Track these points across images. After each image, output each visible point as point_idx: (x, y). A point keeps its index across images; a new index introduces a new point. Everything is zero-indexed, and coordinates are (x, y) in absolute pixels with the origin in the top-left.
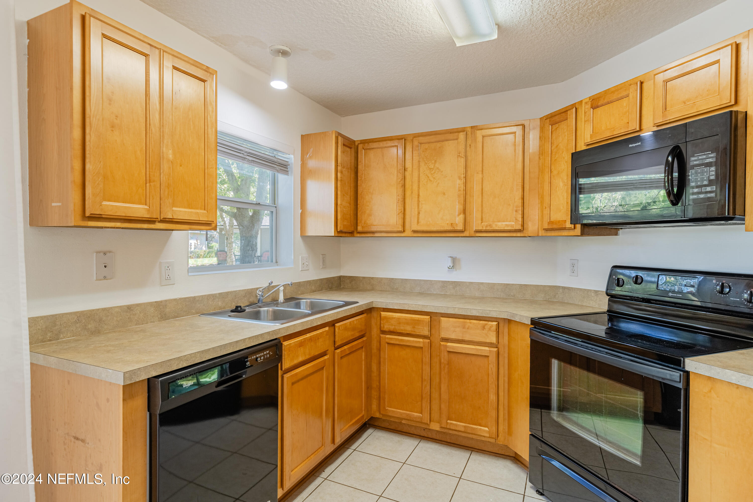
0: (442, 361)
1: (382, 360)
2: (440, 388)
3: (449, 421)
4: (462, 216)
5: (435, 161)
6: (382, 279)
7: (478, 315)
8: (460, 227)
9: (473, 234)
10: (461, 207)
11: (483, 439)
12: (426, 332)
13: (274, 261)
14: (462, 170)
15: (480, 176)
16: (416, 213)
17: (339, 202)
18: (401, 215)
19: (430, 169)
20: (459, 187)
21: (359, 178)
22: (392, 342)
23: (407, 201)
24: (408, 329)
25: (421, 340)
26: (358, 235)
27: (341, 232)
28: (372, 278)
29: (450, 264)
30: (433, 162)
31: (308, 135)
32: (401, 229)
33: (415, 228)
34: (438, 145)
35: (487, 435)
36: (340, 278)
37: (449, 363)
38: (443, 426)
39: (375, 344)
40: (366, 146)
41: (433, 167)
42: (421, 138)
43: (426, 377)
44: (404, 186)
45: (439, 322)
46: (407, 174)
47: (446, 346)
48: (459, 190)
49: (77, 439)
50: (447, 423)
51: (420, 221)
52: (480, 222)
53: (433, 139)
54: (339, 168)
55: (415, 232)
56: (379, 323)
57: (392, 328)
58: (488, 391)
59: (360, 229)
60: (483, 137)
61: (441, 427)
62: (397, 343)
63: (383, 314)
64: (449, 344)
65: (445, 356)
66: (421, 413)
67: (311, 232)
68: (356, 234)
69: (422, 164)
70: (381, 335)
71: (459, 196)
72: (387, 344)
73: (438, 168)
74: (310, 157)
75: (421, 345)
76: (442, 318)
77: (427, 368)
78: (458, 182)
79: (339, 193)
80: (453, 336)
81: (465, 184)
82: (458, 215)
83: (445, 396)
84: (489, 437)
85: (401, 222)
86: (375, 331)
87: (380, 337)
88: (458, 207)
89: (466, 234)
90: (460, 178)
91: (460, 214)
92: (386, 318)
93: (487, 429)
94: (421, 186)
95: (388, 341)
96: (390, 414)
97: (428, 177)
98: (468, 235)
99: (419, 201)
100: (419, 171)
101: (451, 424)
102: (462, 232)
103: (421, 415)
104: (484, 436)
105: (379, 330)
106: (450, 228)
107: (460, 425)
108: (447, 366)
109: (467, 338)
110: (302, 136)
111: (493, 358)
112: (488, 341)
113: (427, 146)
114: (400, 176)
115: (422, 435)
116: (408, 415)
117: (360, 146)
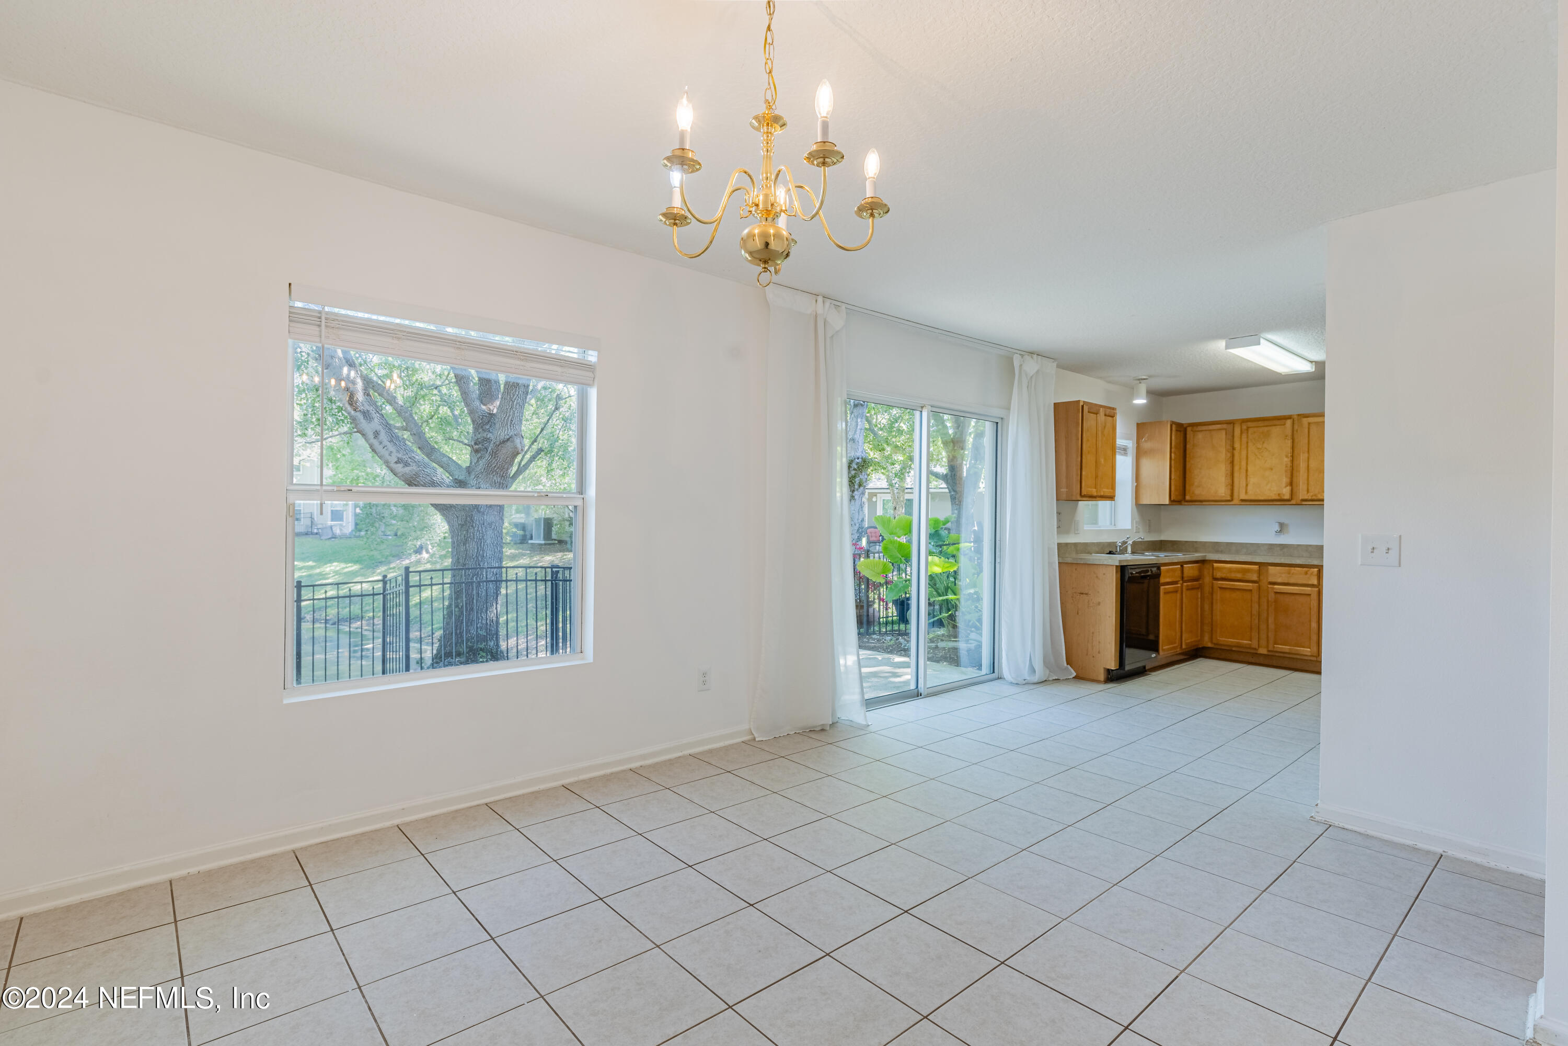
0: (1270, 599)
1: (1214, 601)
2: (1268, 621)
3: (1275, 646)
4: (1289, 488)
5: (1263, 442)
6: (1206, 543)
7: (1301, 563)
8: (1287, 497)
9: (1299, 502)
10: (1288, 480)
11: (1306, 658)
12: (1255, 578)
13: (1113, 524)
14: (1289, 450)
15: (1306, 455)
16: (1245, 485)
17: (1173, 477)
18: (1230, 487)
19: (1258, 448)
20: (1286, 464)
21: (1188, 456)
22: (1223, 586)
23: (1236, 475)
24: (1239, 576)
25: (1251, 584)
26: (1186, 503)
27: (1174, 501)
28: (1196, 542)
29: (1277, 528)
30: (1261, 443)
31: (1143, 423)
32: (1229, 498)
33: (1243, 497)
34: (1266, 429)
35: (1309, 654)
36: (1161, 541)
37: (1276, 601)
38: (1270, 649)
39: (1207, 589)
40: (1195, 428)
41: (1261, 447)
42: (1249, 423)
43: (1255, 611)
44: (1232, 463)
45: (1267, 570)
46: (1236, 453)
47: (1273, 588)
48: (1286, 467)
49: (1082, 594)
50: (1274, 647)
51: (1248, 491)
52: (1306, 492)
53: (1261, 424)
54: (1173, 450)
55: (1242, 500)
56: (1211, 573)
57: (1224, 576)
58: (1310, 621)
59: (1188, 498)
60: (1309, 424)
61: (1269, 651)
62: (1229, 587)
63: (1215, 565)
64: (1276, 586)
65: (1272, 596)
66: (1251, 641)
67: (1146, 500)
68: (1183, 503)
69: (1250, 444)
70: (1214, 582)
71: (1286, 471)
72: (1219, 589)
73: (1265, 448)
74: (1146, 441)
75: (1251, 588)
76: (1270, 567)
77: (1256, 606)
78: (1286, 459)
79: (1173, 469)
80: (1279, 580)
81: (1292, 461)
82: (1285, 487)
83: (1272, 626)
84: (1311, 656)
85: (1229, 492)
86: (1207, 579)
87: (1213, 583)
88: (1285, 480)
89: (1293, 502)
90: (1287, 456)
91: (1287, 486)
92: (1218, 568)
93: (1309, 650)
94: (1249, 462)
95: (1220, 586)
96: (1222, 643)
97: (1256, 455)
98: (1294, 503)
99: (1247, 476)
100: (1247, 450)
101: (1277, 647)
102: (1288, 500)
103: (1250, 642)
104: (1306, 655)
105: (1211, 578)
106: (1277, 498)
107: (1286, 648)
108: (1274, 604)
109: (1292, 581)
110: (1138, 424)
111: (1314, 596)
112: (1310, 583)
113: (1255, 429)
114: (1229, 455)
115: (1250, 661)
116: (1238, 643)
117: (1189, 429)
